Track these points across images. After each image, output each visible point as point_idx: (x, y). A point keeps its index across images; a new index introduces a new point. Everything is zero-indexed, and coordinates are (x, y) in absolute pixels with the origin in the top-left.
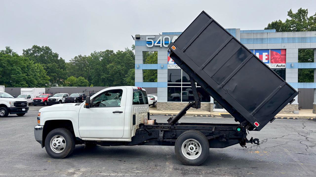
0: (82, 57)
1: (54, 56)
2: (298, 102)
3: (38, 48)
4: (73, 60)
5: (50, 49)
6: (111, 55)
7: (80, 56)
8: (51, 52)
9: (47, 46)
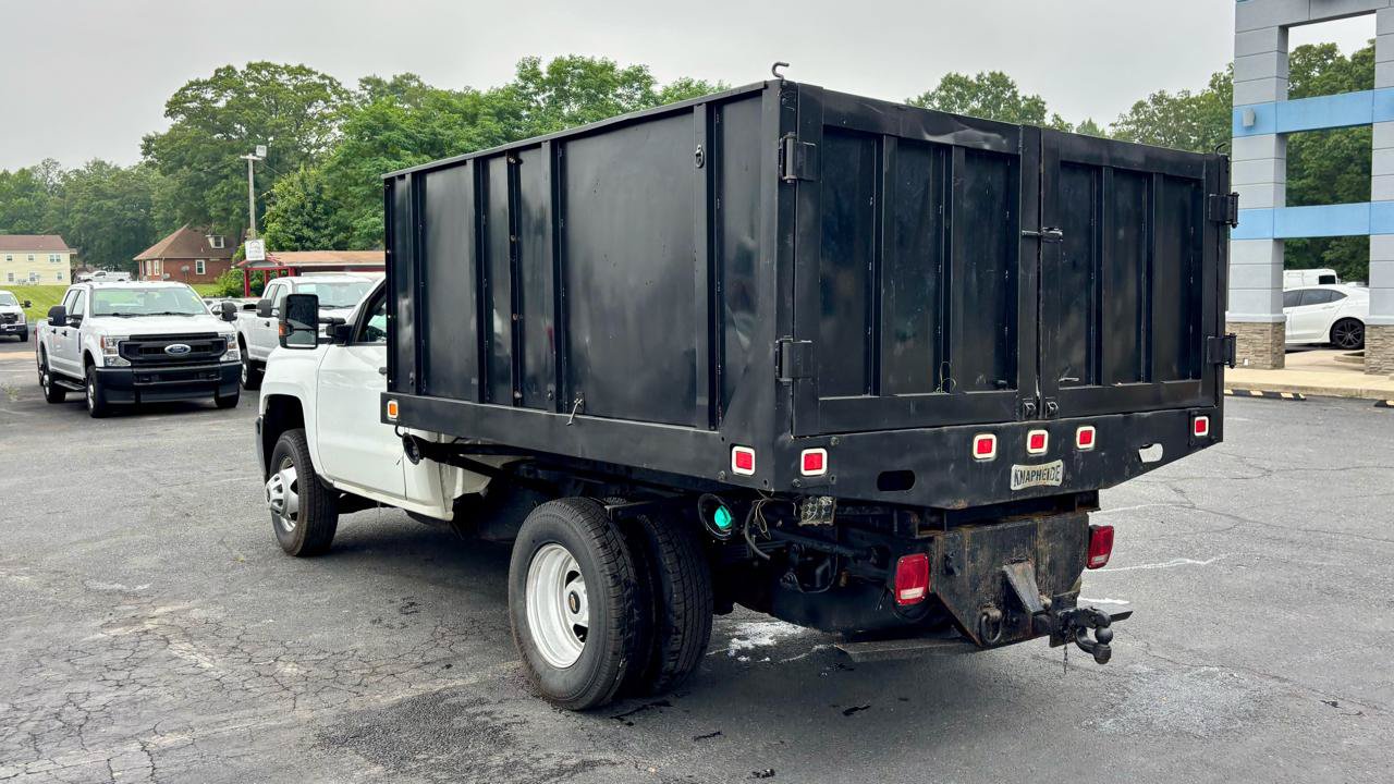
0: (1167, 100)
1: (1024, 114)
3: (962, 83)
4: (1128, 123)
5: (1010, 80)
6: (1324, 68)
7: (1158, 100)
8: (1015, 94)
9: (998, 72)
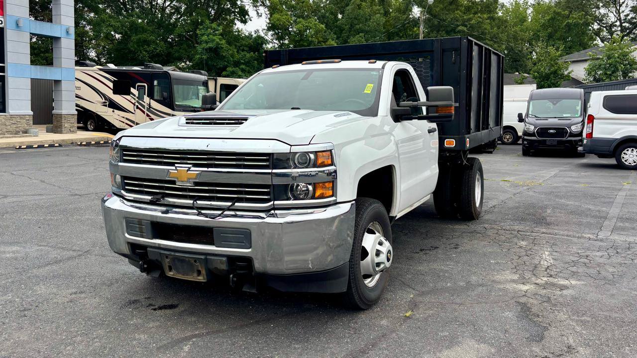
2: (32, 110)
